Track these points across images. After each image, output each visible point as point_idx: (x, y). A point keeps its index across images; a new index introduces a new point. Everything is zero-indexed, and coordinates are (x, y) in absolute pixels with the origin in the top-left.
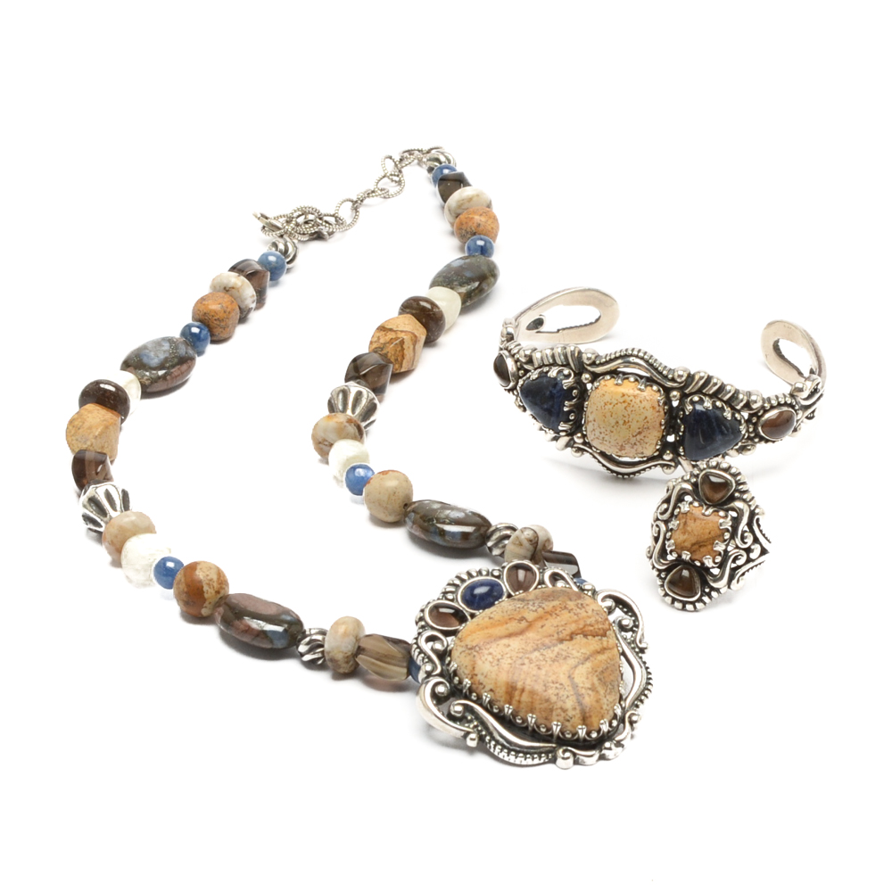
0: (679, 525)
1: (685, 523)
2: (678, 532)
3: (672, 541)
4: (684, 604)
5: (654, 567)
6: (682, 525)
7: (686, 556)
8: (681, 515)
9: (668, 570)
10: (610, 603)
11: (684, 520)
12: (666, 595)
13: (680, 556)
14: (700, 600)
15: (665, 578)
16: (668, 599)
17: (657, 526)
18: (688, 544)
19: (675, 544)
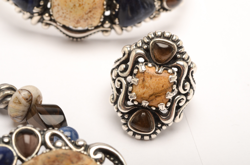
0: (138, 82)
1: (144, 80)
2: (138, 87)
3: (134, 93)
4: (143, 136)
5: (118, 111)
6: (141, 81)
7: (145, 104)
8: (139, 74)
9: (130, 114)
10: (100, 155)
11: (142, 78)
12: (129, 130)
13: (140, 103)
14: (155, 133)
15: (128, 119)
16: (131, 133)
17: (119, 81)
18: (146, 95)
19: (136, 95)
